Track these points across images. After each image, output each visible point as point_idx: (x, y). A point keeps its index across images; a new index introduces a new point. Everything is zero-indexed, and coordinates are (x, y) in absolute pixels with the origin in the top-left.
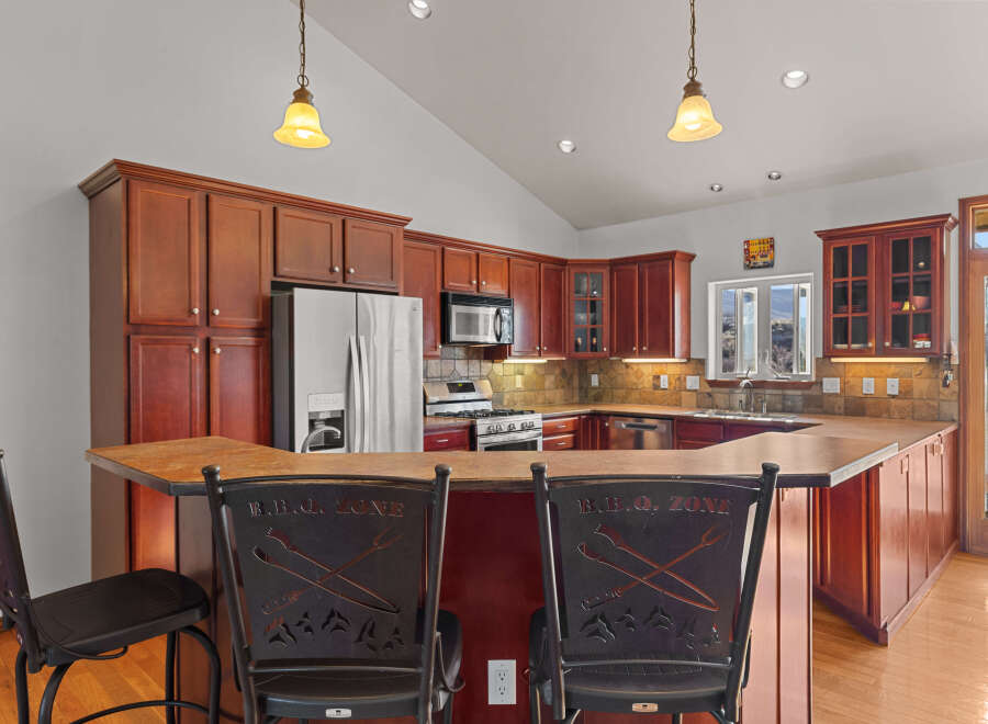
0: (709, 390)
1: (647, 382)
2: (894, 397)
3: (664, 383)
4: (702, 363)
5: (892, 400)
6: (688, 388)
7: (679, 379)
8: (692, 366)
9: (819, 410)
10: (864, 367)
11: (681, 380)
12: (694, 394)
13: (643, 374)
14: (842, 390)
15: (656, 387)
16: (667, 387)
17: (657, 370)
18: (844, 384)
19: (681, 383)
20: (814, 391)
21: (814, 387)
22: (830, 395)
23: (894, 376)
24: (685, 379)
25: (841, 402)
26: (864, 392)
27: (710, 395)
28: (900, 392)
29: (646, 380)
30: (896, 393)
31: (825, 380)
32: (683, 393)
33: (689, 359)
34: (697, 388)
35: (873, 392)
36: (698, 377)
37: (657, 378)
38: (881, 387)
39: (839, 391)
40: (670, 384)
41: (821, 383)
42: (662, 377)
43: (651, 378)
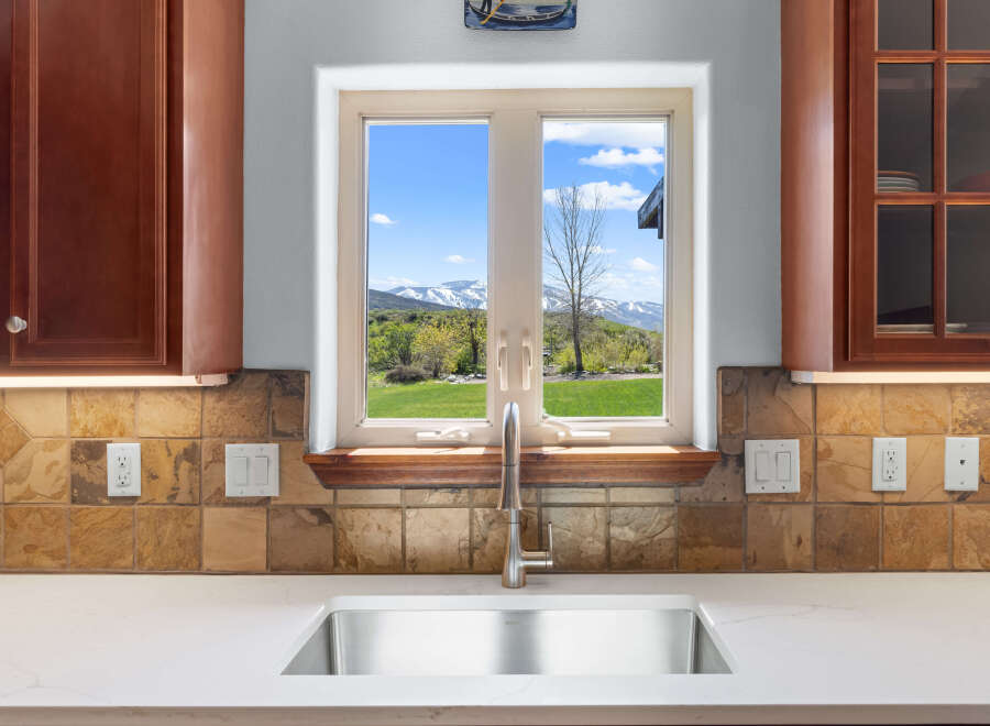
0: (323, 497)
1: (46, 469)
2: (963, 497)
3: (123, 468)
4: (291, 385)
5: (961, 509)
6: (230, 492)
7: (191, 454)
8: (244, 400)
9: (732, 554)
10: (877, 400)
11: (197, 458)
12: (258, 518)
13: (22, 439)
14: (810, 479)
15: (87, 489)
16: (134, 489)
17: (90, 420)
18: (815, 457)
19: (196, 468)
20: (714, 489)
21: (714, 474)
22: (769, 499)
23: (965, 427)
24: (219, 457)
25: (802, 521)
26: (878, 485)
27: (323, 515)
28: (982, 480)
29: (41, 460)
30: (972, 484)
31: (752, 447)
32: (211, 514)
33: (236, 373)
34: (271, 489)
35: (899, 484)
36: (272, 449)
37: (91, 451)
38: (925, 466)
39: (795, 486)
40: (150, 475)
41: (741, 460)
42: (114, 451)
43: (62, 454)
